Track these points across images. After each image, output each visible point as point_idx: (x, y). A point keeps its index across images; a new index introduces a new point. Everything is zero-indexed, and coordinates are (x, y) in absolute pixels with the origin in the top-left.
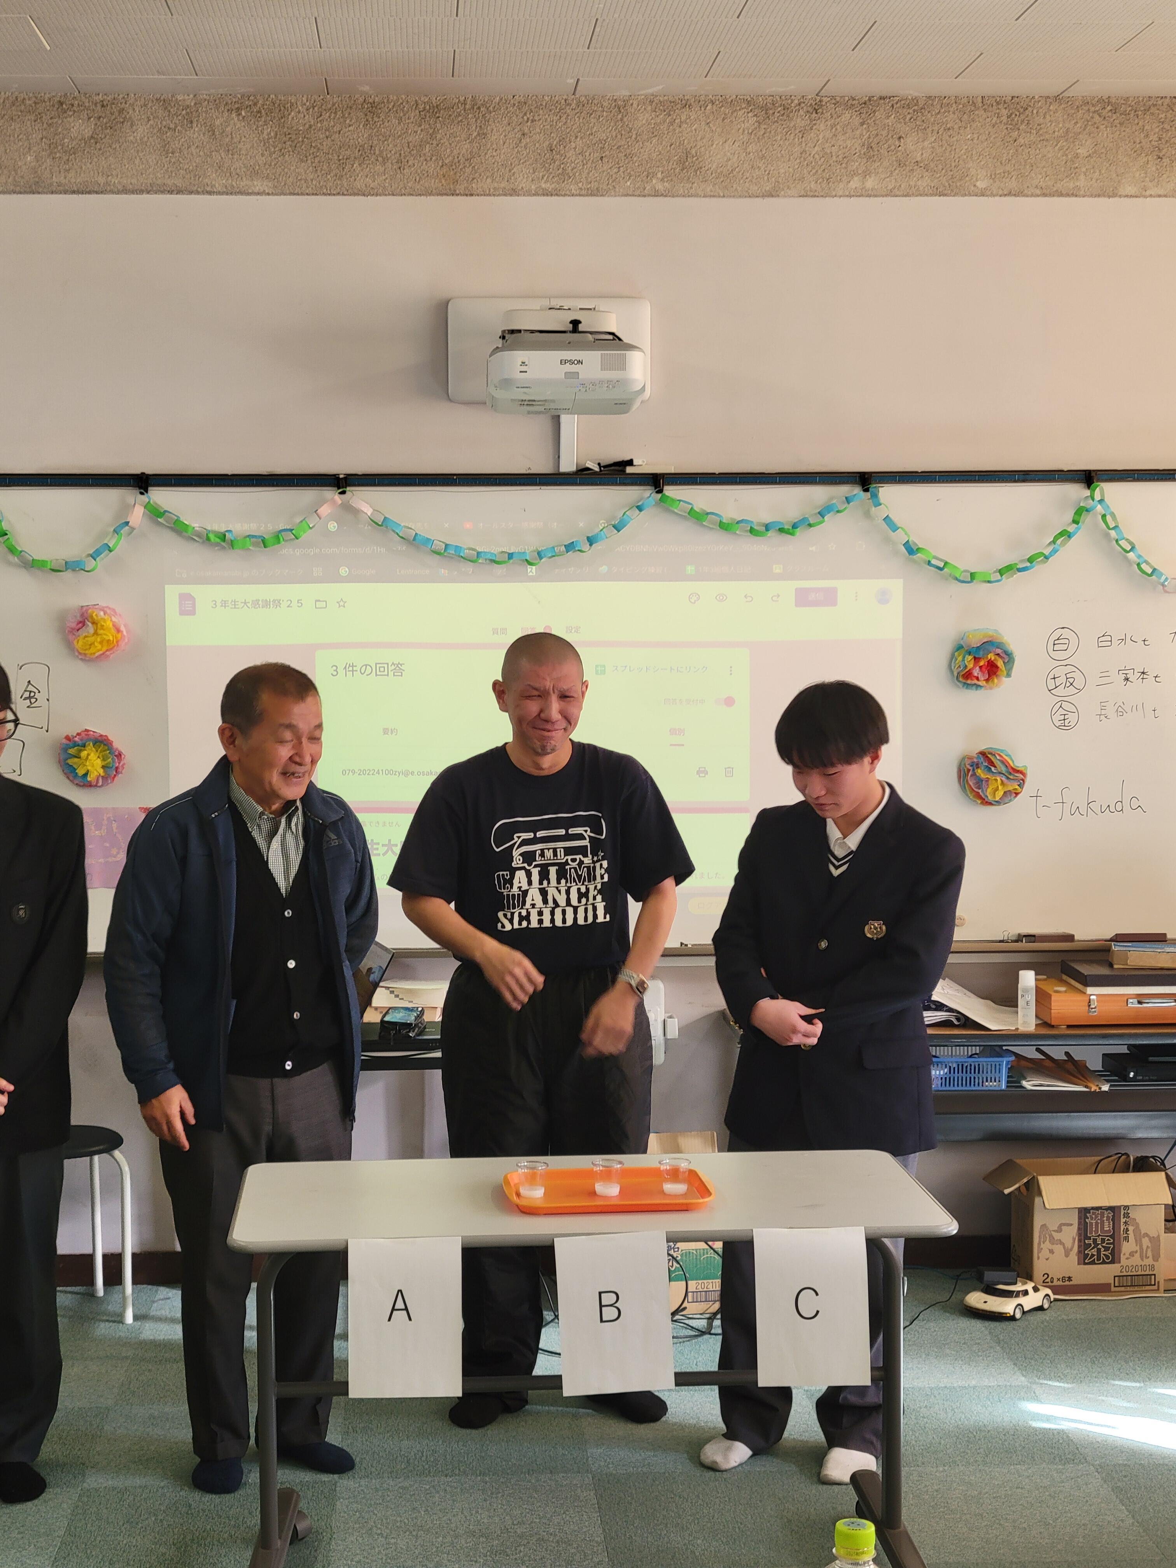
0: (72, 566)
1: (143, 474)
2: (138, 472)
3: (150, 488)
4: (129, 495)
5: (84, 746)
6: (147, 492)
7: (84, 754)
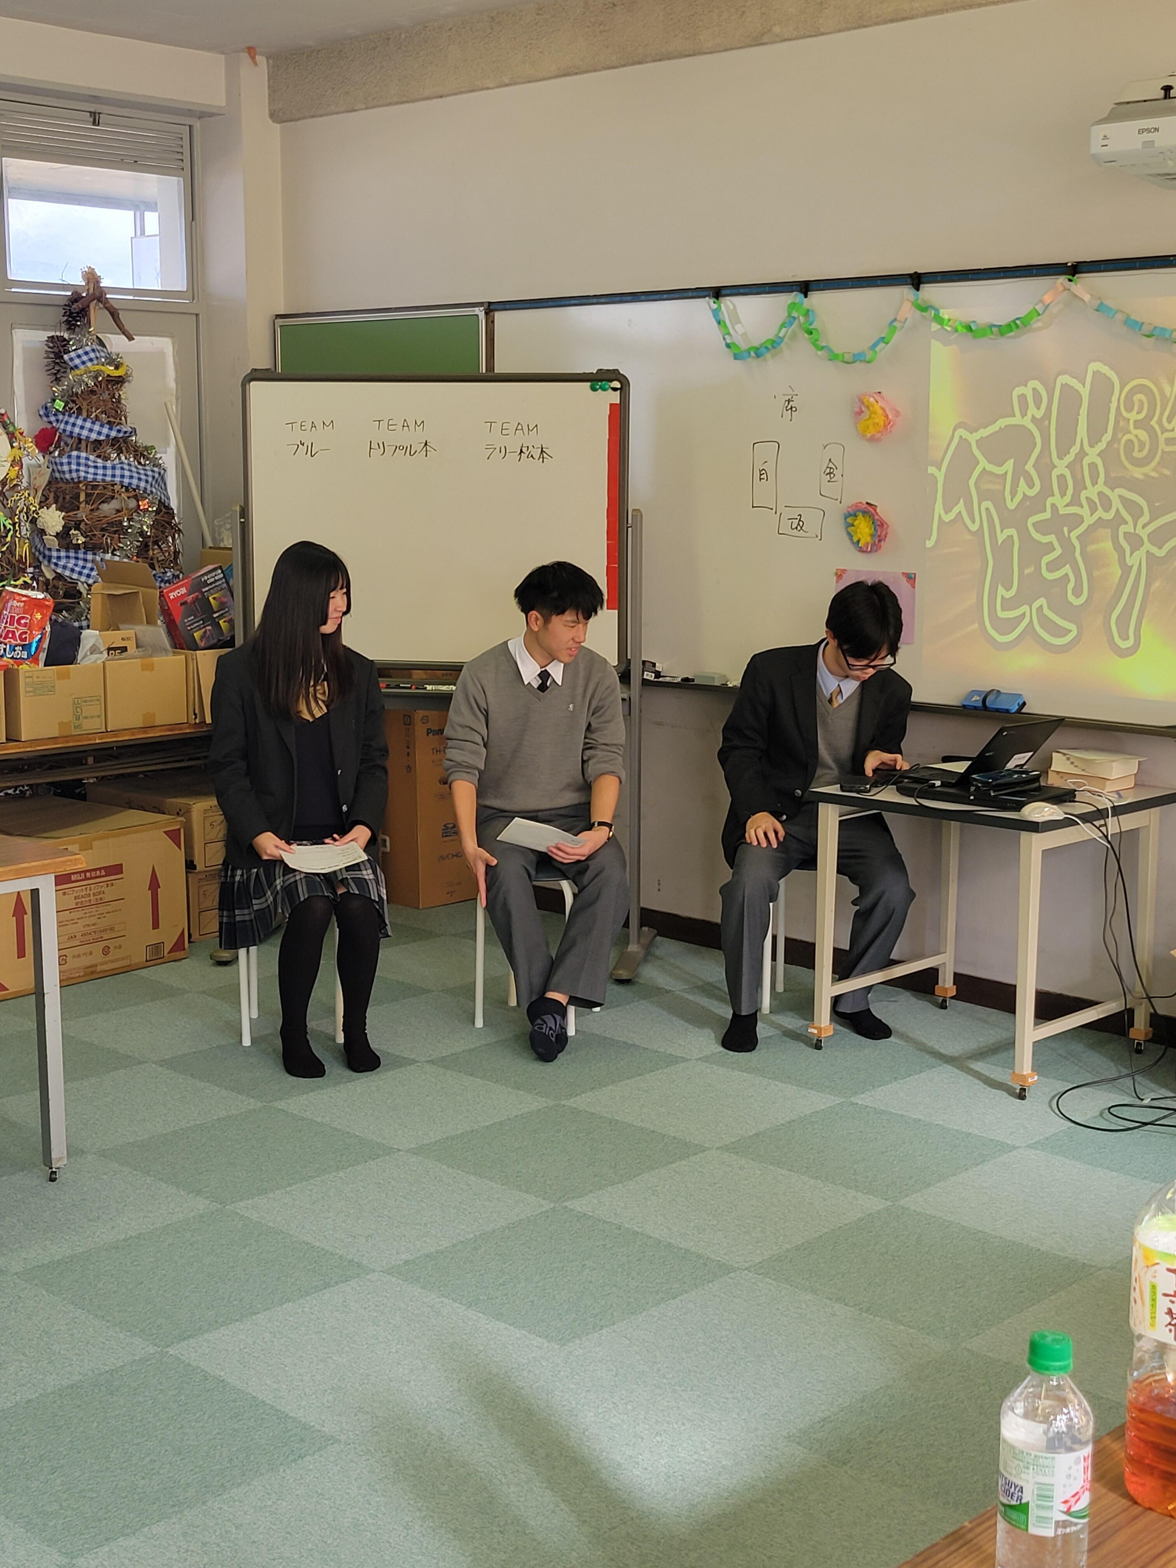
0: (858, 358)
1: (916, 273)
2: (912, 272)
3: (921, 286)
4: (906, 292)
5: (856, 516)
6: (918, 289)
7: (856, 523)
